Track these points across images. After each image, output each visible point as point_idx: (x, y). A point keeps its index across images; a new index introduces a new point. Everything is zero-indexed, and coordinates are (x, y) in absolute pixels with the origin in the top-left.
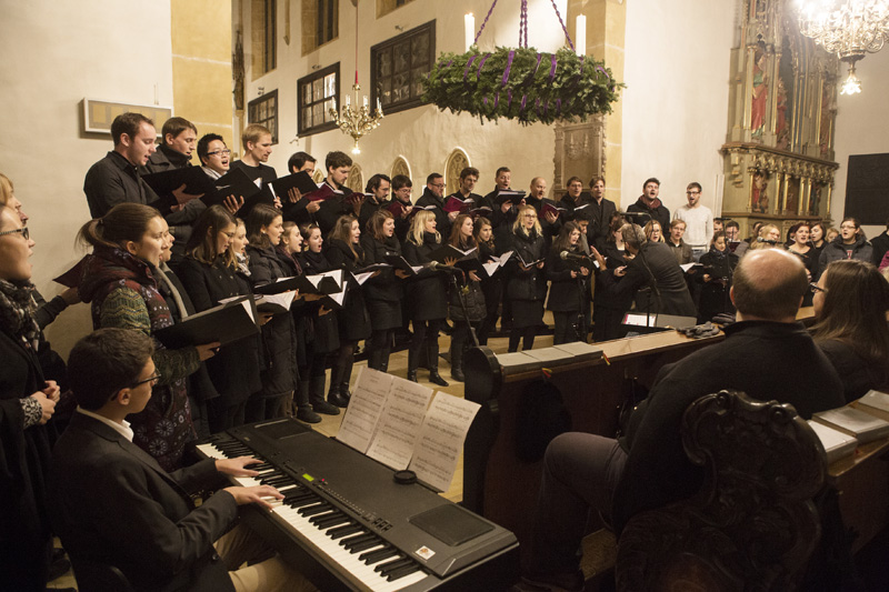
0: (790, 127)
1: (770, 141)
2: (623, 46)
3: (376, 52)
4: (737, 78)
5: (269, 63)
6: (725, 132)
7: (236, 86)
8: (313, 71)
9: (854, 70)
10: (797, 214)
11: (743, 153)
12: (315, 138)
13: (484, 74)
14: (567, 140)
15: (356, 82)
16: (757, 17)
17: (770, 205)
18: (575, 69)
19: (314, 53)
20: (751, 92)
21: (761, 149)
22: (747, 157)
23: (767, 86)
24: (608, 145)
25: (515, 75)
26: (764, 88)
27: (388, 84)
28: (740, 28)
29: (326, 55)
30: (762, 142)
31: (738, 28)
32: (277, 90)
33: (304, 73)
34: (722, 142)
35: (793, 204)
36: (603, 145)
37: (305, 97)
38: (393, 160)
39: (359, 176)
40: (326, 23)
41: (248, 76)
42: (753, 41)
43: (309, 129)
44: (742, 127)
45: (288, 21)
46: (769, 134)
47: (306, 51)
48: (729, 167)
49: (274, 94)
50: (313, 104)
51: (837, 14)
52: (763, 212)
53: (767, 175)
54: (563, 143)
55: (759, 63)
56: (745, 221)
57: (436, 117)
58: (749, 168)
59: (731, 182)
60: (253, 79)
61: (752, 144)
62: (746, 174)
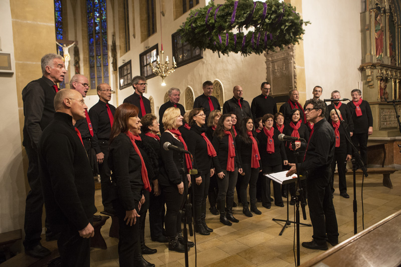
1: (387, 61)
3: (174, 36)
4: (366, 27)
5: (127, 48)
6: (360, 58)
7: (113, 60)
8: (146, 49)
11: (373, 69)
12: (149, 81)
13: (218, 17)
14: (273, 67)
15: (162, 49)
17: (390, 96)
18: (279, 10)
19: (146, 41)
20: (374, 35)
21: (383, 66)
22: (375, 71)
23: (383, 31)
24: (297, 68)
25: (239, 16)
26: (381, 32)
27: (181, 52)
28: (365, 1)
29: (152, 41)
30: (383, 62)
31: (363, 2)
33: (142, 50)
34: (359, 64)
36: (294, 68)
37: (143, 62)
38: (184, 89)
40: (151, 26)
42: (373, 7)
44: (371, 54)
45: (134, 27)
46: (386, 58)
47: (143, 40)
48: (365, 77)
49: (130, 62)
50: (147, 65)
52: (386, 101)
53: (387, 80)
55: (377, 19)
56: (377, 106)
57: (204, 65)
58: (377, 77)
59: (367, 85)
60: (121, 56)
61: (377, 63)
62: (375, 80)
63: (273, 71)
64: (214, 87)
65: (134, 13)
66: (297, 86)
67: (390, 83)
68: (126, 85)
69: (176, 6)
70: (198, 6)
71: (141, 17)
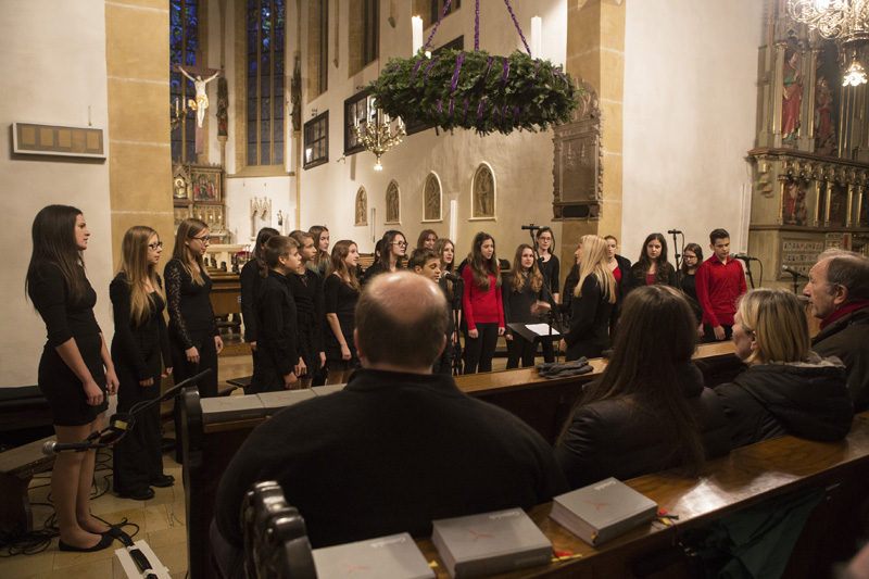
0: (837, 130)
1: (806, 145)
2: (622, 48)
4: (766, 78)
5: (322, 87)
6: (753, 137)
7: (294, 109)
8: (358, 91)
10: (844, 225)
11: (772, 159)
12: (360, 155)
13: (431, 79)
14: (566, 150)
17: (809, 216)
18: (528, 73)
19: (359, 75)
21: (792, 155)
22: (777, 164)
23: (800, 86)
24: (605, 154)
25: (464, 80)
26: (798, 88)
28: (768, 24)
29: (369, 75)
31: (765, 25)
32: (327, 112)
33: (350, 93)
34: (751, 147)
35: (839, 214)
36: (600, 155)
37: (351, 117)
38: (425, 176)
39: (397, 192)
40: (370, 45)
41: (305, 98)
42: (783, 37)
43: (355, 147)
44: (770, 131)
45: (337, 45)
46: (805, 138)
47: (352, 73)
48: (757, 175)
49: (325, 115)
52: (799, 222)
53: (804, 183)
54: (561, 153)
55: (791, 62)
56: (775, 233)
58: (779, 176)
59: (760, 192)
60: (309, 102)
61: (782, 149)
62: (777, 183)
63: (564, 157)
64: (479, 177)
65: (337, 15)
66: (604, 189)
68: (316, 160)
69: (418, 8)
70: (458, 12)
71: (351, 24)
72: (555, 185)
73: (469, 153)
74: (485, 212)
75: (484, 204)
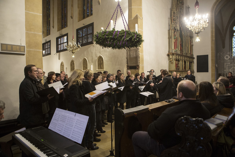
1: (179, 52)
2: (142, 29)
3: (78, 30)
4: (170, 37)
5: (48, 33)
6: (168, 50)
8: (60, 35)
9: (198, 36)
10: (186, 70)
12: (61, 53)
14: (130, 53)
15: (73, 38)
16: (174, 23)
17: (180, 68)
19: (61, 30)
20: (173, 41)
21: (177, 54)
22: (174, 56)
26: (176, 40)
27: (81, 39)
28: (170, 25)
29: (64, 31)
31: (169, 25)
33: (58, 36)
34: (167, 53)
35: (185, 67)
36: (139, 54)
37: (58, 42)
38: (82, 59)
39: (74, 63)
42: (173, 28)
43: (60, 51)
44: (172, 49)
45: (53, 22)
46: (178, 51)
47: (59, 30)
48: (169, 59)
49: (50, 41)
50: (60, 44)
51: (193, 22)
52: (178, 70)
53: (178, 60)
54: (128, 54)
55: (175, 34)
57: (94, 47)
58: (174, 59)
59: (170, 63)
60: (44, 38)
61: (175, 53)
62: (174, 61)
63: (129, 54)
64: (99, 59)
65: (53, 14)
66: (140, 62)
67: (180, 62)
68: (47, 54)
69: (79, 14)
70: (92, 16)
71: (58, 17)
72: (127, 61)
73: (96, 53)
74: (101, 68)
75: (101, 66)
